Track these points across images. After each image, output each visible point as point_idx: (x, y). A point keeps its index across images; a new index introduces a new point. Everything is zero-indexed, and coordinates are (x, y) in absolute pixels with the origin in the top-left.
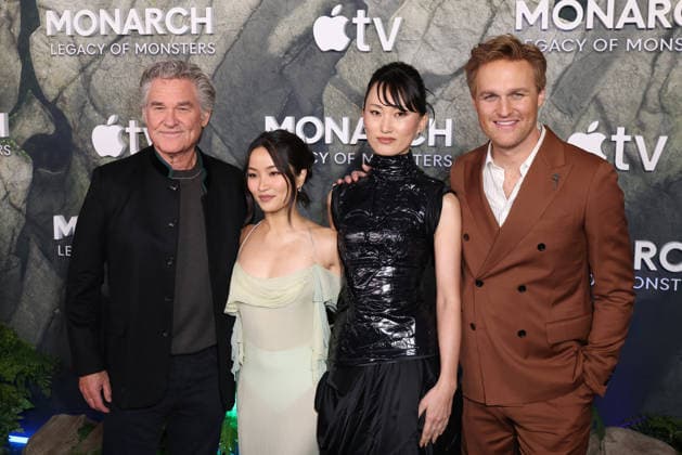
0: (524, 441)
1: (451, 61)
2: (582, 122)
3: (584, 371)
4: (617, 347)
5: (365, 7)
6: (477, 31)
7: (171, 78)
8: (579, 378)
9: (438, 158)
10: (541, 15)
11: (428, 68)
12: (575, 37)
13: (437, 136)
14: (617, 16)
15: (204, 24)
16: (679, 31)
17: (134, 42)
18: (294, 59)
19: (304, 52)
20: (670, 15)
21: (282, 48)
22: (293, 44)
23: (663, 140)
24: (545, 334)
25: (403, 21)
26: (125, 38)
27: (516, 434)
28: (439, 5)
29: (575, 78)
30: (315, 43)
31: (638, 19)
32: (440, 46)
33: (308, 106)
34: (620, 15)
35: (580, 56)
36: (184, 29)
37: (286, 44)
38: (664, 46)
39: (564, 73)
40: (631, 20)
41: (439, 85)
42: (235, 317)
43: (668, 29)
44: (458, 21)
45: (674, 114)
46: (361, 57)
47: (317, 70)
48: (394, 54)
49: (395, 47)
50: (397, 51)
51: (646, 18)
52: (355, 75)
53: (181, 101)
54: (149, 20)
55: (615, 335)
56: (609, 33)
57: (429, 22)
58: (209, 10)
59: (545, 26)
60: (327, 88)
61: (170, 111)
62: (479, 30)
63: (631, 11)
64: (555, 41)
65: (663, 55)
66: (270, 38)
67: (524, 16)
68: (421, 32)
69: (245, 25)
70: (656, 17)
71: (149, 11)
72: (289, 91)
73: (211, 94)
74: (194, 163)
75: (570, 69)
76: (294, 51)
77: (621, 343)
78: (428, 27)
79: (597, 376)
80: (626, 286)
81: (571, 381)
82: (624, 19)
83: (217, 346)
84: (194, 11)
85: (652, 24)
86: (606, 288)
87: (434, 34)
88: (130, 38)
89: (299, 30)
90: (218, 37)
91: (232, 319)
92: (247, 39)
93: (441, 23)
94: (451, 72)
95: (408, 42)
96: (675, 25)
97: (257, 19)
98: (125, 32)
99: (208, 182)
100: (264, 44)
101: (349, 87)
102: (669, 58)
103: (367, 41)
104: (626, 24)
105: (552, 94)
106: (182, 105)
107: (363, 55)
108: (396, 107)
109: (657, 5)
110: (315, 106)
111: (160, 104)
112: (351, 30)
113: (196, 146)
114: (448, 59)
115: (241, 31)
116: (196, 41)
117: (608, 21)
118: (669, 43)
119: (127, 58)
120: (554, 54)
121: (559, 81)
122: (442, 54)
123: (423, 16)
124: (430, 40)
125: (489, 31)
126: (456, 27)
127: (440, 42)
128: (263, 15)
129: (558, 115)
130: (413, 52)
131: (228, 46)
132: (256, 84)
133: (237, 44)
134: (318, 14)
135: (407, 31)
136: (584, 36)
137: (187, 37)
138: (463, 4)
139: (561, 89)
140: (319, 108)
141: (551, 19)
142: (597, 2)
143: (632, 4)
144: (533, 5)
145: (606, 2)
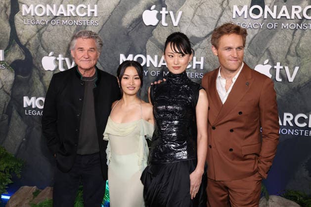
0: (232, 196)
1: (204, 31)
2: (262, 60)
3: (258, 168)
4: (271, 158)
5: (166, 7)
6: (215, 18)
7: (87, 38)
8: (256, 170)
9: (197, 74)
10: (244, 12)
11: (194, 34)
14: (278, 13)
15: (93, 12)
16: (305, 20)
17: (62, 20)
18: (133, 28)
19: (138, 26)
20: (301, 13)
21: (128, 24)
22: (133, 22)
23: (297, 68)
24: (241, 150)
25: (183, 13)
26: (58, 18)
27: (229, 193)
28: (199, 6)
29: (259, 40)
30: (143, 22)
31: (287, 15)
32: (199, 25)
33: (139, 50)
35: (261, 30)
36: (85, 14)
37: (130, 22)
38: (298, 27)
39: (254, 38)
40: (284, 15)
41: (198, 42)
42: (108, 141)
43: (300, 19)
44: (207, 13)
45: (302, 57)
46: (164, 29)
47: (144, 34)
48: (178, 28)
49: (179, 24)
50: (179, 26)
51: (290, 15)
52: (160, 36)
53: (90, 47)
54: (69, 10)
55: (271, 152)
56: (274, 21)
57: (194, 14)
58: (96, 6)
59: (246, 17)
60: (148, 42)
61: (86, 51)
62: (217, 18)
63: (284, 11)
64: (250, 24)
65: (297, 31)
66: (123, 19)
67: (236, 12)
68: (191, 18)
69: (112, 13)
70: (295, 14)
71: (69, 6)
72: (131, 42)
74: (94, 74)
75: (256, 36)
76: (134, 25)
77: (274, 155)
78: (194, 16)
79: (263, 169)
80: (276, 131)
81: (252, 171)
82: (281, 14)
84: (89, 6)
85: (293, 17)
86: (267, 132)
87: (196, 19)
88: (60, 18)
89: (136, 16)
90: (100, 18)
92: (113, 19)
93: (200, 14)
94: (204, 36)
95: (185, 22)
96: (303, 18)
97: (117, 11)
98: (58, 15)
99: (98, 83)
100: (120, 22)
101: (158, 42)
102: (300, 32)
103: (166, 22)
104: (282, 17)
105: (248, 47)
106: (91, 49)
107: (165, 28)
108: (180, 53)
109: (296, 9)
110: (142, 50)
111: (81, 48)
112: (159, 16)
113: (95, 66)
114: (202, 30)
115: (110, 16)
116: (90, 20)
117: (274, 15)
118: (300, 26)
119: (59, 27)
120: (249, 29)
121: (251, 41)
122: (200, 28)
123: (192, 10)
124: (194, 22)
125: (221, 18)
126: (206, 16)
127: (199, 23)
128: (120, 9)
129: (251, 56)
130: (186, 27)
131: (104, 22)
132: (116, 40)
133: (108, 21)
134: (145, 9)
135: (184, 18)
136: (263, 21)
137: (86, 18)
138: (209, 6)
139: (252, 45)
140: (144, 51)
141: (248, 14)
142: (269, 7)
143: (284, 8)
144: (240, 7)
145: (273, 7)
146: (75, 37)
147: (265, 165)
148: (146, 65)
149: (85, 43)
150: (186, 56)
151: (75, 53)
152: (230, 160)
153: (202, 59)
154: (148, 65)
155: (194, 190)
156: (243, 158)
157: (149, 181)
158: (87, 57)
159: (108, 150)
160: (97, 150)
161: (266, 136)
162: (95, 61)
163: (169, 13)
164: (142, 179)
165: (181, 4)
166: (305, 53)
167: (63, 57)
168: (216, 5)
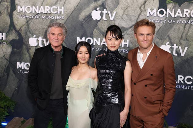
1: (129, 24)
2: (164, 42)
3: (162, 108)
4: (171, 103)
5: (106, 8)
6: (136, 16)
8: (160, 111)
9: (124, 50)
10: (154, 12)
11: (123, 26)
12: (163, 19)
13: (124, 44)
15: (61, 11)
16: (192, 18)
17: (42, 15)
18: (86, 22)
19: (89, 20)
20: (190, 14)
21: (83, 19)
22: (86, 17)
23: (186, 48)
24: (152, 98)
25: (116, 13)
26: (39, 14)
28: (126, 9)
29: (163, 30)
30: (92, 18)
31: (181, 15)
33: (89, 35)
35: (164, 24)
36: (56, 12)
37: (84, 18)
38: (188, 22)
39: (160, 29)
40: (179, 15)
41: (125, 30)
42: (69, 91)
43: (189, 18)
44: (132, 13)
45: (190, 41)
47: (92, 25)
48: (113, 21)
49: (114, 19)
50: (114, 21)
51: (183, 15)
52: (102, 27)
53: (59, 33)
54: (46, 9)
55: (171, 99)
56: (172, 18)
57: (124, 13)
58: (63, 7)
59: (155, 16)
60: (95, 30)
61: (56, 35)
62: (137, 16)
63: (179, 13)
64: (158, 20)
66: (79, 16)
67: (149, 12)
68: (121, 15)
69: (72, 12)
71: (46, 7)
72: (84, 30)
73: (66, 31)
74: (61, 49)
75: (162, 28)
76: (86, 19)
77: (172, 102)
78: (123, 14)
79: (165, 110)
81: (159, 111)
82: (177, 14)
83: (63, 98)
84: (59, 7)
85: (184, 16)
86: (168, 87)
87: (125, 16)
89: (87, 14)
90: (65, 15)
91: (68, 91)
92: (73, 16)
93: (127, 14)
94: (129, 27)
95: (117, 18)
96: (191, 17)
97: (76, 10)
98: (39, 12)
100: (78, 17)
101: (101, 30)
102: (189, 26)
103: (106, 18)
104: (177, 16)
105: (156, 34)
106: (60, 34)
107: (105, 21)
112: (102, 14)
113: (62, 45)
114: (128, 23)
115: (72, 13)
117: (173, 15)
118: (189, 22)
119: (40, 19)
120: (157, 23)
121: (158, 31)
122: (127, 22)
123: (122, 11)
124: (123, 18)
125: (140, 16)
126: (131, 15)
127: (126, 19)
128: (78, 9)
129: (158, 40)
130: (118, 21)
131: (68, 17)
132: (75, 28)
133: (70, 17)
134: (93, 10)
135: (117, 15)
136: (166, 19)
137: (56, 14)
138: (133, 9)
139: (159, 33)
140: (92, 35)
141: (157, 14)
142: (170, 10)
143: (179, 11)
144: (152, 10)
145: (172, 10)
146: (50, 26)
147: (166, 108)
148: (93, 44)
149: (56, 30)
150: (119, 40)
151: (50, 36)
152: (145, 104)
153: (128, 41)
154: (94, 44)
155: (122, 123)
156: (153, 103)
157: (94, 117)
158: (56, 39)
159: (68, 97)
160: (62, 97)
161: (168, 89)
162: (61, 42)
164: (90, 115)
165: (115, 7)
166: (192, 38)
167: (42, 38)
168: (137, 8)
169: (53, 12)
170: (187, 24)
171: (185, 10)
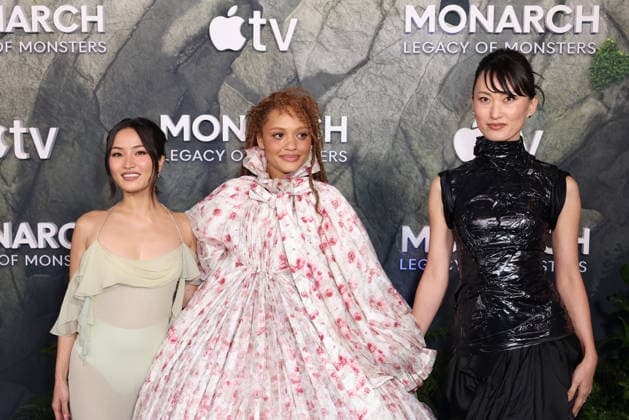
1: (344, 61)
2: (467, 119)
5: (260, 9)
6: (369, 33)
9: (333, 154)
10: (428, 19)
11: (323, 67)
12: (459, 40)
13: (332, 132)
14: (496, 21)
15: (95, 22)
16: (550, 36)
17: (17, 40)
18: (189, 57)
19: (199, 51)
20: (543, 21)
21: (176, 48)
22: (188, 43)
23: (539, 134)
25: (298, 22)
26: (8, 36)
28: (333, 8)
29: (460, 78)
30: (213, 45)
31: (515, 24)
32: (334, 47)
33: (204, 104)
34: (499, 20)
35: (464, 58)
37: (180, 44)
38: (538, 50)
39: (450, 73)
40: (508, 25)
41: (333, 84)
43: (541, 34)
44: (351, 24)
45: (547, 110)
46: (258, 58)
47: (213, 69)
48: (289, 54)
49: (290, 47)
50: (292, 52)
51: (522, 24)
52: (250, 74)
54: (36, 18)
56: (489, 36)
57: (323, 24)
58: (100, 9)
59: (432, 28)
60: (223, 86)
62: (371, 32)
64: (441, 43)
65: (536, 58)
66: (163, 38)
67: (412, 20)
68: (316, 35)
69: (137, 24)
70: (531, 23)
71: (35, 9)
72: (184, 89)
75: (456, 69)
76: (189, 51)
78: (322, 28)
82: (503, 24)
84: (84, 9)
85: (527, 29)
87: (327, 35)
88: (13, 36)
89: (193, 29)
90: (109, 36)
92: (139, 39)
93: (335, 25)
94: (344, 72)
95: (303, 42)
96: (547, 30)
97: (151, 18)
98: (9, 30)
100: (158, 44)
101: (245, 86)
102: (542, 60)
103: (262, 42)
104: (504, 29)
105: (439, 92)
107: (260, 55)
108: (504, 93)
109: (532, 12)
110: (210, 104)
112: (247, 30)
114: (342, 59)
115: (134, 30)
116: (86, 40)
117: (489, 25)
118: (541, 47)
119: (10, 56)
120: (440, 55)
121: (445, 80)
122: (336, 54)
123: (318, 18)
124: (324, 41)
125: (380, 33)
126: (348, 29)
127: (334, 43)
128: (156, 15)
129: (445, 112)
130: (307, 52)
131: (120, 45)
132: (149, 83)
133: (129, 43)
134: (214, 15)
135: (302, 32)
136: (467, 39)
137: (76, 35)
138: (355, 7)
139: (447, 88)
140: (215, 107)
141: (437, 23)
142: (479, 8)
143: (509, 10)
144: (421, 10)
145: (486, 8)
148: (220, 135)
153: (344, 119)
154: (225, 138)
163: (268, 23)
165: (293, 3)
166: (553, 102)
167: (24, 126)
168: (368, 4)
169: (61, 27)
170: (535, 55)
171: (528, 9)
